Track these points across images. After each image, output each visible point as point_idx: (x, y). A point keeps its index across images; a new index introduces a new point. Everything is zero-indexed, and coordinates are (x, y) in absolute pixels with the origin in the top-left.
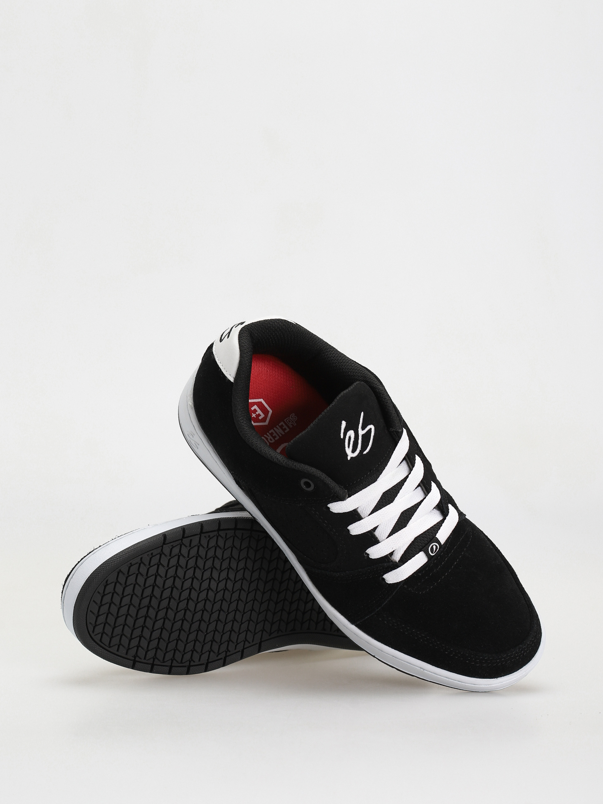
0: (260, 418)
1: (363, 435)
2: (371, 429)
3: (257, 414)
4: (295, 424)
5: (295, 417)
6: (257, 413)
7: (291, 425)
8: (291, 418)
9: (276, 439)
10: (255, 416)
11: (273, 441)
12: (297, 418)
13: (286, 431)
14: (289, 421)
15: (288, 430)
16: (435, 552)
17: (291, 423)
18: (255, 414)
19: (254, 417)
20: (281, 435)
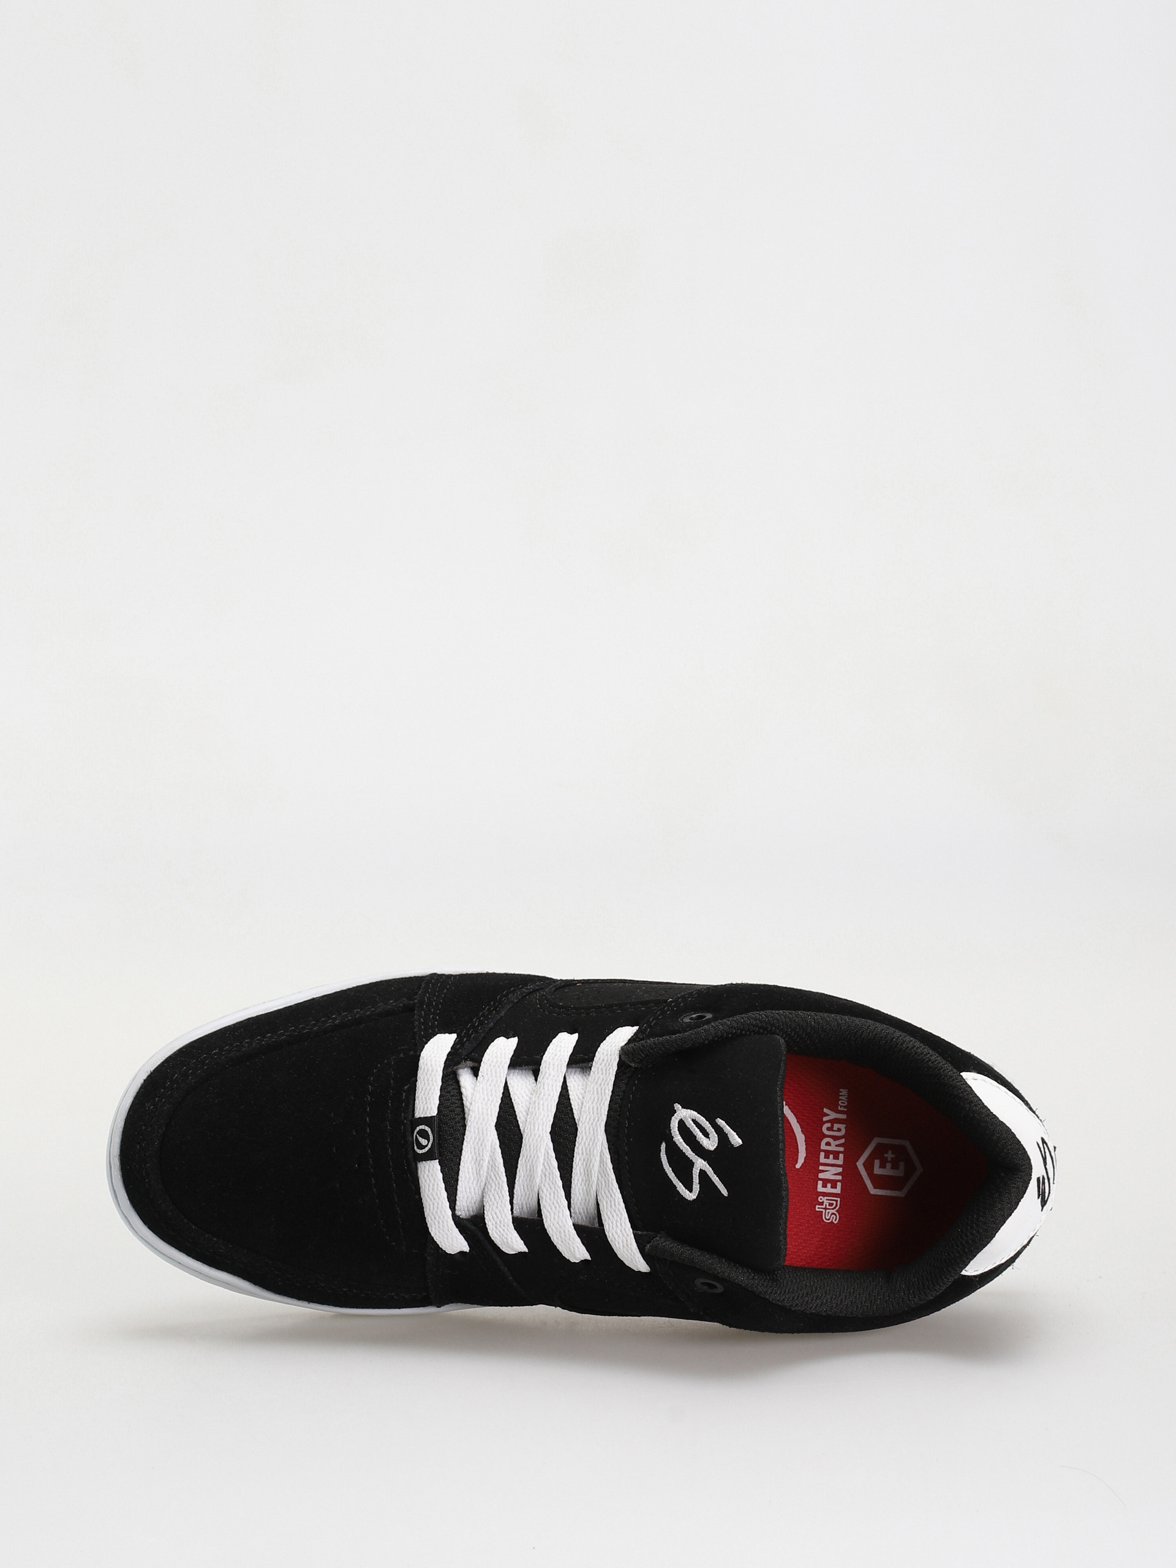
0: (877, 1162)
1: (691, 1164)
2: (691, 1190)
3: (887, 1164)
4: (819, 1208)
5: (829, 1220)
6: (889, 1165)
7: (823, 1202)
8: (834, 1211)
9: (822, 1154)
10: (887, 1158)
11: (823, 1146)
12: (825, 1220)
13: (820, 1183)
14: (831, 1205)
15: (820, 1189)
16: (416, 1136)
17: (826, 1205)
18: (889, 1159)
19: (887, 1153)
20: (821, 1168)
